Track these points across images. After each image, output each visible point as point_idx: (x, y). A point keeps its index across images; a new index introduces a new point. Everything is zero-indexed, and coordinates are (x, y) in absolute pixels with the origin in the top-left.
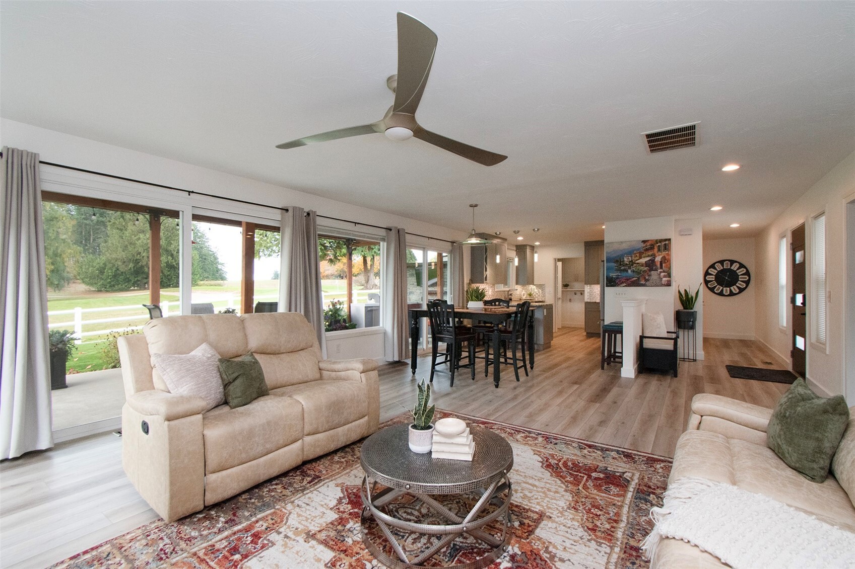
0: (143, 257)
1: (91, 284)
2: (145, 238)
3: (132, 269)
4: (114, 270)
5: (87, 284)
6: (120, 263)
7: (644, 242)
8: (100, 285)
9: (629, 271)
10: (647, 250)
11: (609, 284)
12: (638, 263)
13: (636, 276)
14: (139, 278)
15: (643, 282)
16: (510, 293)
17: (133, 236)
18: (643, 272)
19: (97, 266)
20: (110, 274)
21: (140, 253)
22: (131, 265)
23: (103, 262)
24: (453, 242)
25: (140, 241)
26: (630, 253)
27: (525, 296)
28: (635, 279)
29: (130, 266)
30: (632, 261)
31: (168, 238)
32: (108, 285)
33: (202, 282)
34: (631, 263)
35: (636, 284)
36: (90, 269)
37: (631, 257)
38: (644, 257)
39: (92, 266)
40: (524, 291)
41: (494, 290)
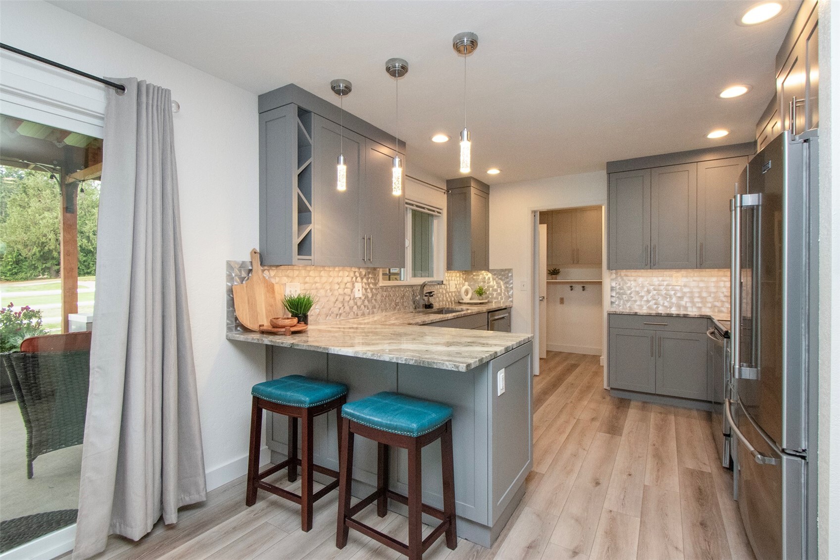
0: (50, 240)
2: (51, 216)
3: (37, 253)
4: (14, 255)
6: (20, 247)
14: (48, 265)
17: (37, 215)
20: (10, 260)
21: (45, 235)
22: (35, 249)
25: (44, 221)
29: (34, 251)
31: (83, 217)
32: (9, 273)
40: (466, 286)
41: (375, 284)
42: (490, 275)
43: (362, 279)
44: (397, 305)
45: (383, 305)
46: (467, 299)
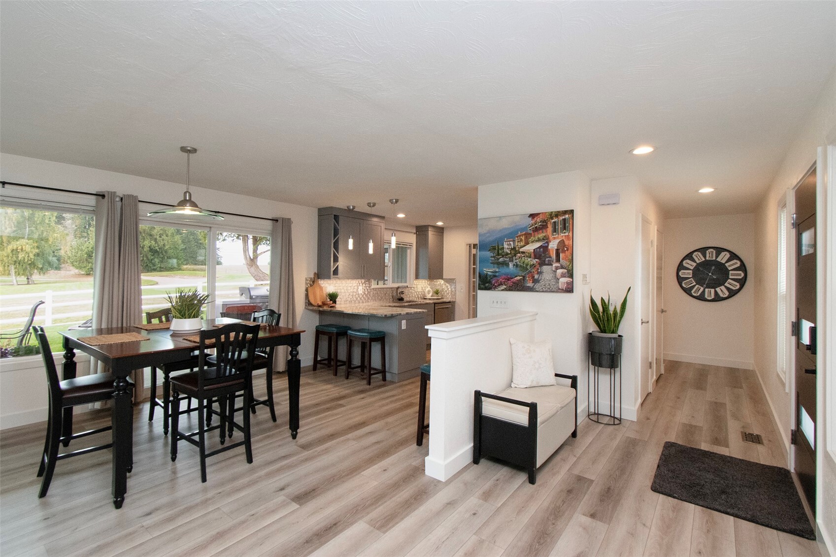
1: (80, 268)
5: (77, 268)
7: (532, 216)
8: (88, 269)
9: (511, 265)
10: (536, 230)
11: (482, 286)
12: (523, 253)
13: (521, 273)
15: (530, 284)
16: (400, 290)
18: (531, 266)
19: (86, 250)
23: (91, 246)
24: (275, 220)
26: (512, 235)
27: (431, 294)
28: (518, 278)
30: (514, 248)
33: (185, 267)
34: (513, 252)
35: (519, 287)
36: (79, 253)
37: (514, 241)
38: (532, 242)
39: (82, 250)
40: (429, 288)
41: (370, 287)
42: (443, 282)
43: (363, 284)
44: (382, 298)
45: (373, 298)
46: (429, 296)
